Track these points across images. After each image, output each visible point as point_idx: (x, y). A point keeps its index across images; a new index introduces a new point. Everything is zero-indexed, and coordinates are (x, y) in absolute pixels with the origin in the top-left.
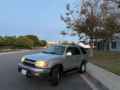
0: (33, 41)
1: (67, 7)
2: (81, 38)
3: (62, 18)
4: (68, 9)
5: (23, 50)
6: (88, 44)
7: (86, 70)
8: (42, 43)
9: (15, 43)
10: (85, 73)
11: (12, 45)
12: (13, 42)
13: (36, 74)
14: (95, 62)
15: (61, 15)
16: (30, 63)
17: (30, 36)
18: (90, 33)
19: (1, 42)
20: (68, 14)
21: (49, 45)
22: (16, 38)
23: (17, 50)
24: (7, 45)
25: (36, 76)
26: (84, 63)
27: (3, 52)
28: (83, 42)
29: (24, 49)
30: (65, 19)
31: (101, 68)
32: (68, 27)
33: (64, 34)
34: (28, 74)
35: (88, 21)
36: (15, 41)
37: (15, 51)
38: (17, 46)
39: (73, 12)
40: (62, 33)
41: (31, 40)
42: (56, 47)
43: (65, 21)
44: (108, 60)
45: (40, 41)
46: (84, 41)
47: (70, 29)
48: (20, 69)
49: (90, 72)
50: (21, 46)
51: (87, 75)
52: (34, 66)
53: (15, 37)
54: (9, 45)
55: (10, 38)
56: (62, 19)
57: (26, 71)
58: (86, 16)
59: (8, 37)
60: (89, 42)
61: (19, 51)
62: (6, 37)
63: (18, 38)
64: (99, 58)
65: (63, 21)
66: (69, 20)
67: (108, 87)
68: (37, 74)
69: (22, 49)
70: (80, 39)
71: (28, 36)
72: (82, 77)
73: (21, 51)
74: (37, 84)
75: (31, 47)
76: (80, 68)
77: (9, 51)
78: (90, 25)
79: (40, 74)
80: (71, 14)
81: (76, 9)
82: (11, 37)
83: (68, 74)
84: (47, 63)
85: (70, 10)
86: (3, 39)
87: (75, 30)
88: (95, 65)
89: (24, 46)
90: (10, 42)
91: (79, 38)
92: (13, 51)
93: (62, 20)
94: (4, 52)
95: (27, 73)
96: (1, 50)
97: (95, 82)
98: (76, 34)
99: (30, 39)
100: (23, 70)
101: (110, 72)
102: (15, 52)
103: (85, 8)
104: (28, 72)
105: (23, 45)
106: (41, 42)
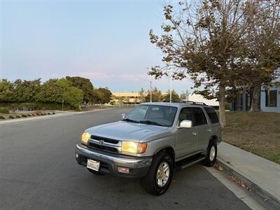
0: (81, 91)
1: (165, 12)
2: (198, 85)
3: (152, 37)
4: (168, 17)
5: (58, 111)
6: (215, 98)
7: (217, 158)
8: (101, 95)
9: (39, 96)
10: (215, 165)
11: (31, 100)
12: (34, 94)
13: (122, 170)
14: (234, 139)
15: (151, 31)
16: (105, 146)
17: (73, 80)
18: (219, 73)
19: (8, 95)
20: (167, 29)
21: (117, 98)
22: (42, 84)
23: (47, 112)
24: (21, 100)
25: (121, 173)
26: (213, 141)
27: (15, 116)
28: (202, 93)
29: (61, 110)
30: (159, 40)
31: (250, 154)
32: (168, 59)
33: (156, 73)
34: (104, 170)
35: (215, 44)
36: (38, 91)
37: (42, 115)
38: (43, 102)
39: (178, 24)
40: (152, 74)
41: (77, 89)
42: (153, 109)
43: (160, 44)
44: (262, 133)
45: (96, 90)
46: (204, 91)
47: (171, 63)
48: (83, 159)
49: (228, 163)
50: (53, 102)
51: (221, 169)
52: (114, 152)
53: (38, 82)
54: (27, 101)
55: (27, 84)
56: (154, 40)
57: (98, 164)
58: (210, 33)
59: (23, 81)
60: (217, 94)
61: (49, 114)
62: (18, 82)
63: (45, 85)
64: (241, 129)
65: (155, 44)
66: (169, 41)
67: (277, 197)
68: (124, 169)
69: (57, 109)
70: (195, 87)
71: (68, 78)
72: (211, 175)
73: (54, 114)
74: (120, 191)
75: (75, 105)
76: (206, 153)
77: (29, 115)
78: (220, 55)
79: (131, 170)
80: (175, 29)
81: (185, 17)
82: (29, 83)
83: (183, 167)
84: (144, 145)
85: (173, 19)
86: (11, 87)
87: (184, 65)
88: (234, 145)
89: (60, 104)
90: (27, 94)
91: (194, 84)
92: (38, 115)
93: (154, 42)
94: (18, 117)
95: (101, 166)
96: (10, 112)
97: (243, 185)
98: (185, 74)
99: (73, 85)
100: (89, 162)
101: (273, 161)
102: (43, 117)
103: (209, 14)
104: (104, 164)
105: (58, 100)
106: (98, 92)
